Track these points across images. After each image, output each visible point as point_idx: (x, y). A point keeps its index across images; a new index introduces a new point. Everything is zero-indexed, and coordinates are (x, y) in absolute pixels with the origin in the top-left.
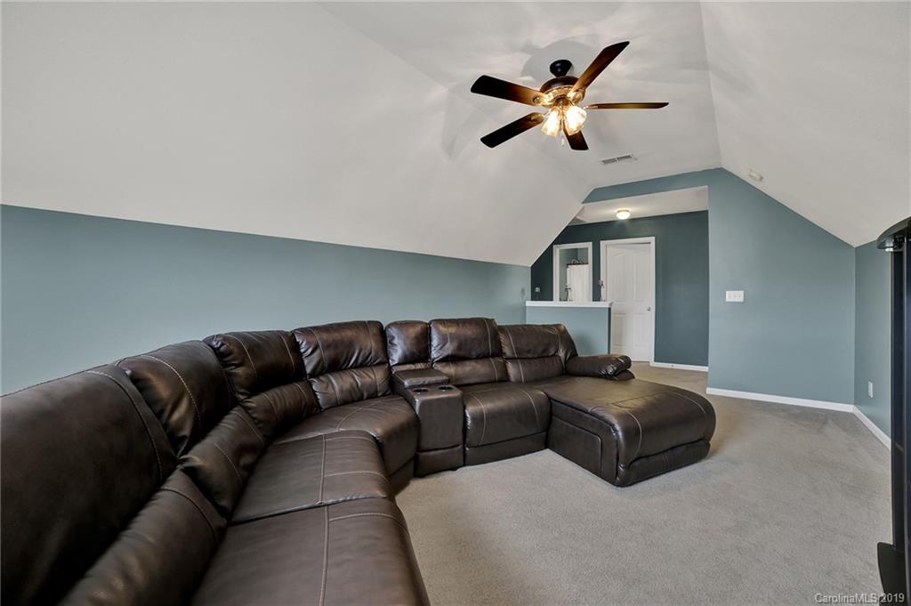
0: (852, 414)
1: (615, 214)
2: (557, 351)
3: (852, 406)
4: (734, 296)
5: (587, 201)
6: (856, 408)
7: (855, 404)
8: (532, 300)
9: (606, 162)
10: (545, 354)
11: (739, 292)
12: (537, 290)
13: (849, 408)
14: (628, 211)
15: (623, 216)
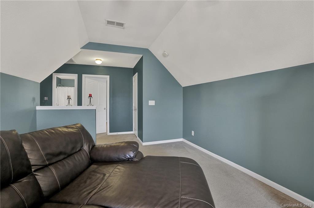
0: (182, 141)
1: (95, 61)
2: (82, 146)
3: (182, 139)
4: (152, 103)
5: (83, 48)
6: (184, 139)
7: (183, 138)
8: (41, 105)
9: (109, 23)
10: (74, 151)
11: (153, 101)
12: (46, 98)
13: (181, 140)
14: (101, 60)
15: (99, 63)
